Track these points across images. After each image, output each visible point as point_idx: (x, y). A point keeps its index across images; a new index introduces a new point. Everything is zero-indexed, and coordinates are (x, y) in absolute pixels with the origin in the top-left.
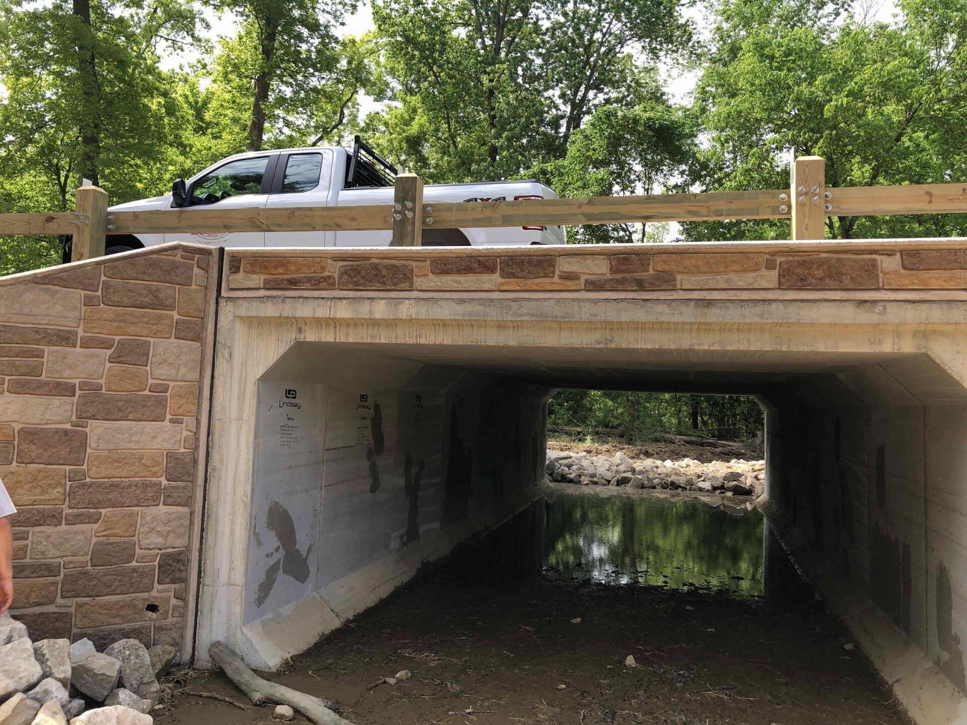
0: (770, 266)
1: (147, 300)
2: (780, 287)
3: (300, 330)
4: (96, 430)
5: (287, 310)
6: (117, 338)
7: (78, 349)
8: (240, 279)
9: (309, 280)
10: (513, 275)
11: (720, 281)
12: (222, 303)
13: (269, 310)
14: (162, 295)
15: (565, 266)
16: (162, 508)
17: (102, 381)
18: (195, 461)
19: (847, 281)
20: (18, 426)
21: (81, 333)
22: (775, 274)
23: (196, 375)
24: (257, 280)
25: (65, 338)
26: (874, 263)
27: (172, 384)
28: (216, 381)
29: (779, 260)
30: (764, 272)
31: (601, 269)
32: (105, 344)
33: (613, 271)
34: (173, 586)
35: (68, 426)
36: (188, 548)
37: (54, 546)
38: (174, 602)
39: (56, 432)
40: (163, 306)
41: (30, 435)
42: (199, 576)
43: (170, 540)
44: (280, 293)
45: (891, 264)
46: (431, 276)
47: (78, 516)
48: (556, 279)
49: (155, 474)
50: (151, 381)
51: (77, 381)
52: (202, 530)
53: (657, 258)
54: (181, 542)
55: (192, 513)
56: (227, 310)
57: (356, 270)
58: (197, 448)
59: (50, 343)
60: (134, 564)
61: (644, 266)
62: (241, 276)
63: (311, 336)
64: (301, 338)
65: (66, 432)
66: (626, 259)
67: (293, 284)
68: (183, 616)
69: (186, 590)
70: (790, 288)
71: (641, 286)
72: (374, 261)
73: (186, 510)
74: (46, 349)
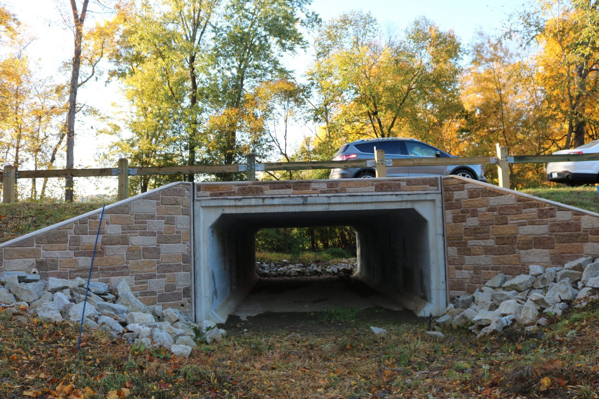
0: (372, 185)
1: (174, 202)
2: (376, 191)
3: (223, 210)
4: (163, 246)
5: (220, 203)
6: (166, 216)
7: (156, 220)
8: (201, 193)
9: (227, 193)
10: (297, 189)
11: (359, 189)
12: (195, 202)
13: (213, 203)
14: (178, 200)
15: (313, 186)
16: (182, 273)
17: (163, 231)
18: (191, 257)
19: (393, 189)
20: (142, 247)
21: (156, 215)
22: (374, 187)
23: (188, 227)
24: (208, 193)
25: (152, 217)
26: (400, 184)
27: (182, 231)
28: (195, 229)
29: (375, 183)
30: (371, 187)
31: (324, 186)
32: (163, 218)
33: (328, 187)
34: (187, 299)
35: (155, 246)
36: (191, 286)
37: (155, 285)
38: (188, 304)
39: (153, 248)
40: (179, 204)
41: (146, 249)
42: (195, 295)
43: (186, 283)
44: (217, 197)
45: (404, 184)
46: (270, 190)
47: (160, 275)
48: (311, 190)
49: (180, 261)
50: (176, 230)
51: (156, 231)
52: (195, 279)
53: (341, 183)
54: (189, 284)
55: (191, 274)
56: (197, 204)
57: (244, 189)
58: (191, 252)
59: (149, 219)
60: (176, 291)
61: (337, 186)
62: (201, 192)
63: (228, 211)
64: (224, 212)
65: (155, 248)
66: (332, 184)
67: (221, 194)
68: (191, 308)
69: (192, 299)
70: (378, 191)
71: (337, 192)
72: (249, 186)
73: (189, 273)
74: (148, 221)
